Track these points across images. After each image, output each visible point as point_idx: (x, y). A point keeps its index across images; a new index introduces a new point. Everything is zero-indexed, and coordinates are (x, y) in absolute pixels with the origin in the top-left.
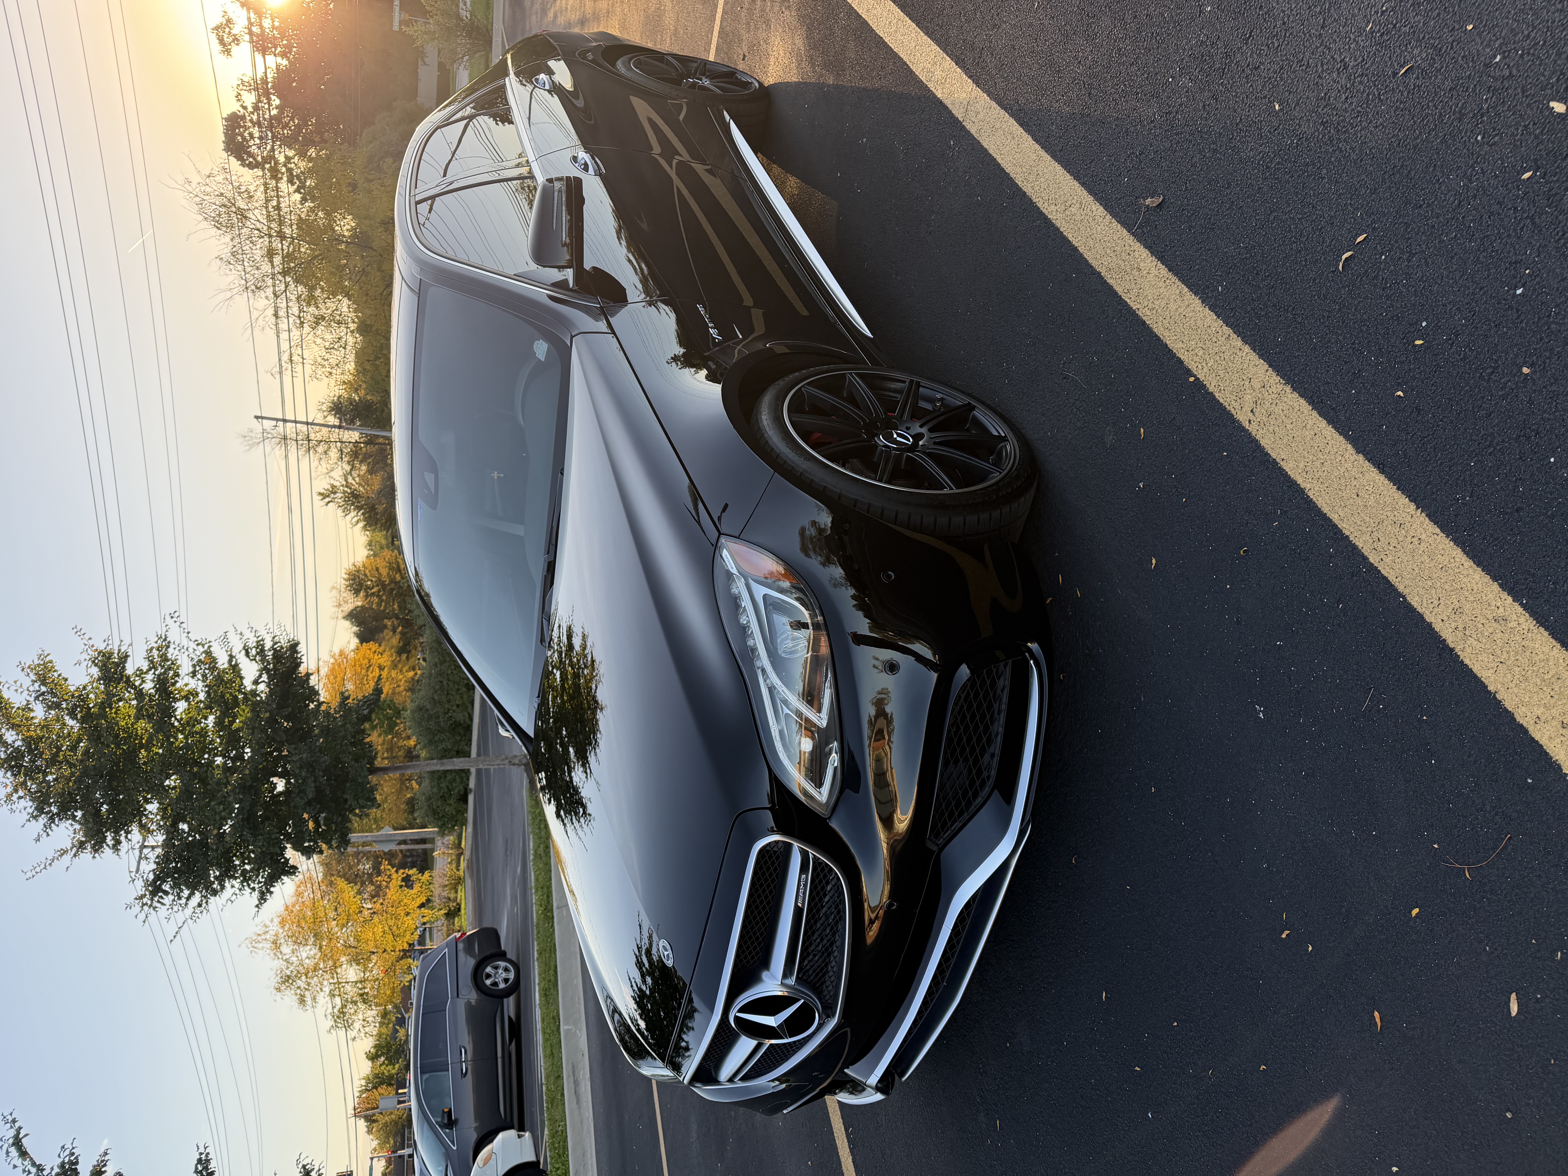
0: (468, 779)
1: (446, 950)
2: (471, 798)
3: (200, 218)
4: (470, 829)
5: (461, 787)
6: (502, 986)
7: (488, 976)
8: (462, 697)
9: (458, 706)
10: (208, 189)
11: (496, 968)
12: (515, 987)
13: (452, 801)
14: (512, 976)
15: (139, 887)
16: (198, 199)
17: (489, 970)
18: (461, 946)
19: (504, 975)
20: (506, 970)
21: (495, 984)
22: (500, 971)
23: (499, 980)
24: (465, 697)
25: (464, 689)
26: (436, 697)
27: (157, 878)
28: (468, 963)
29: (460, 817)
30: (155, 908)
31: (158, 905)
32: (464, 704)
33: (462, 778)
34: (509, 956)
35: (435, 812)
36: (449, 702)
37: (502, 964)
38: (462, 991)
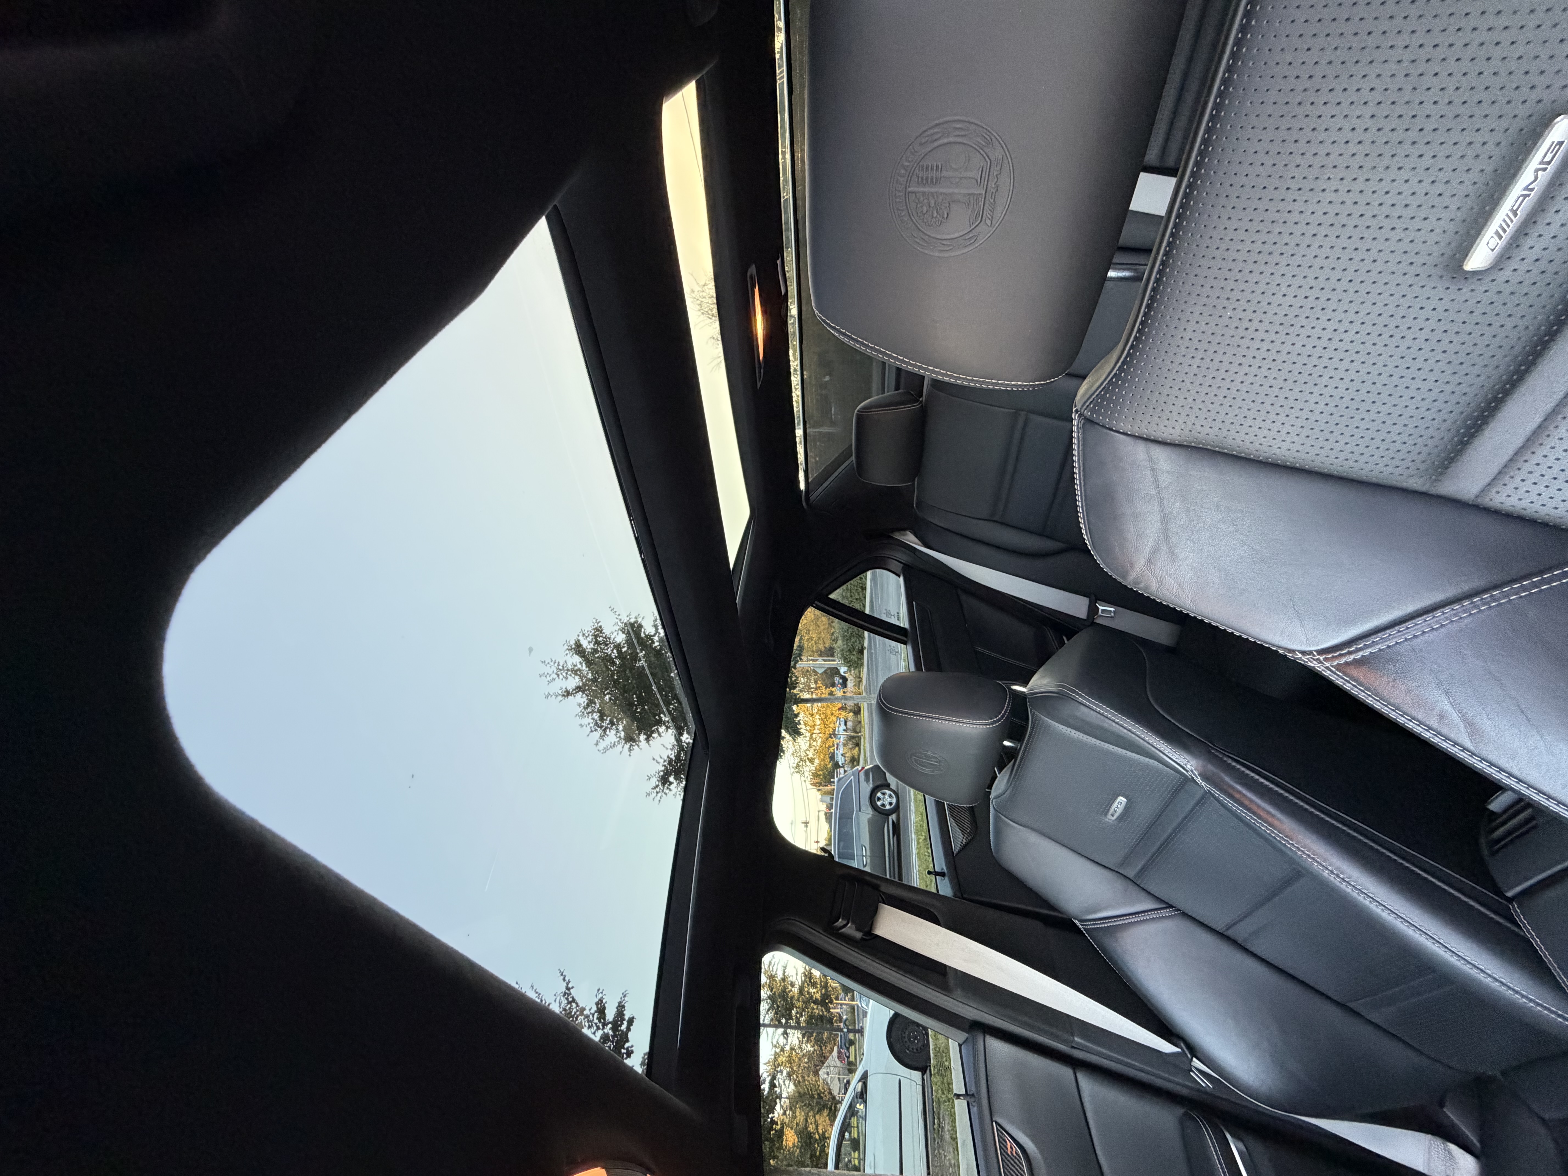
0: (863, 642)
1: (852, 777)
2: (865, 652)
3: (700, 313)
4: (865, 669)
5: (860, 646)
6: (888, 807)
7: (879, 799)
8: (859, 594)
9: (857, 599)
10: (704, 294)
11: (884, 794)
12: (896, 809)
13: (855, 653)
14: (894, 801)
15: (654, 781)
16: (699, 302)
17: (879, 794)
18: (862, 774)
19: (889, 800)
20: (890, 796)
21: (883, 805)
22: (887, 797)
23: (886, 803)
24: (861, 594)
25: (860, 590)
26: (844, 594)
27: (665, 774)
28: (866, 788)
29: (859, 662)
30: (666, 794)
31: (667, 791)
32: (860, 598)
33: (860, 641)
34: (891, 787)
35: (845, 659)
36: (851, 596)
37: (888, 792)
38: (863, 808)
